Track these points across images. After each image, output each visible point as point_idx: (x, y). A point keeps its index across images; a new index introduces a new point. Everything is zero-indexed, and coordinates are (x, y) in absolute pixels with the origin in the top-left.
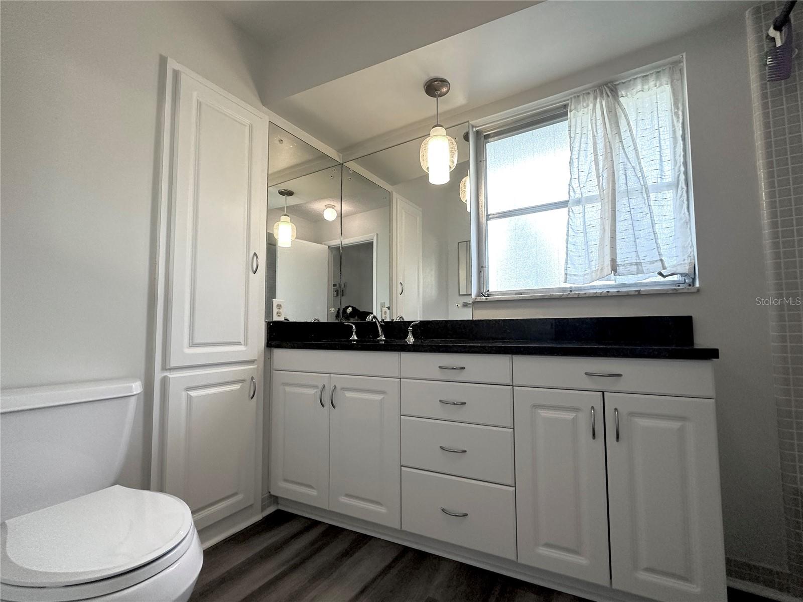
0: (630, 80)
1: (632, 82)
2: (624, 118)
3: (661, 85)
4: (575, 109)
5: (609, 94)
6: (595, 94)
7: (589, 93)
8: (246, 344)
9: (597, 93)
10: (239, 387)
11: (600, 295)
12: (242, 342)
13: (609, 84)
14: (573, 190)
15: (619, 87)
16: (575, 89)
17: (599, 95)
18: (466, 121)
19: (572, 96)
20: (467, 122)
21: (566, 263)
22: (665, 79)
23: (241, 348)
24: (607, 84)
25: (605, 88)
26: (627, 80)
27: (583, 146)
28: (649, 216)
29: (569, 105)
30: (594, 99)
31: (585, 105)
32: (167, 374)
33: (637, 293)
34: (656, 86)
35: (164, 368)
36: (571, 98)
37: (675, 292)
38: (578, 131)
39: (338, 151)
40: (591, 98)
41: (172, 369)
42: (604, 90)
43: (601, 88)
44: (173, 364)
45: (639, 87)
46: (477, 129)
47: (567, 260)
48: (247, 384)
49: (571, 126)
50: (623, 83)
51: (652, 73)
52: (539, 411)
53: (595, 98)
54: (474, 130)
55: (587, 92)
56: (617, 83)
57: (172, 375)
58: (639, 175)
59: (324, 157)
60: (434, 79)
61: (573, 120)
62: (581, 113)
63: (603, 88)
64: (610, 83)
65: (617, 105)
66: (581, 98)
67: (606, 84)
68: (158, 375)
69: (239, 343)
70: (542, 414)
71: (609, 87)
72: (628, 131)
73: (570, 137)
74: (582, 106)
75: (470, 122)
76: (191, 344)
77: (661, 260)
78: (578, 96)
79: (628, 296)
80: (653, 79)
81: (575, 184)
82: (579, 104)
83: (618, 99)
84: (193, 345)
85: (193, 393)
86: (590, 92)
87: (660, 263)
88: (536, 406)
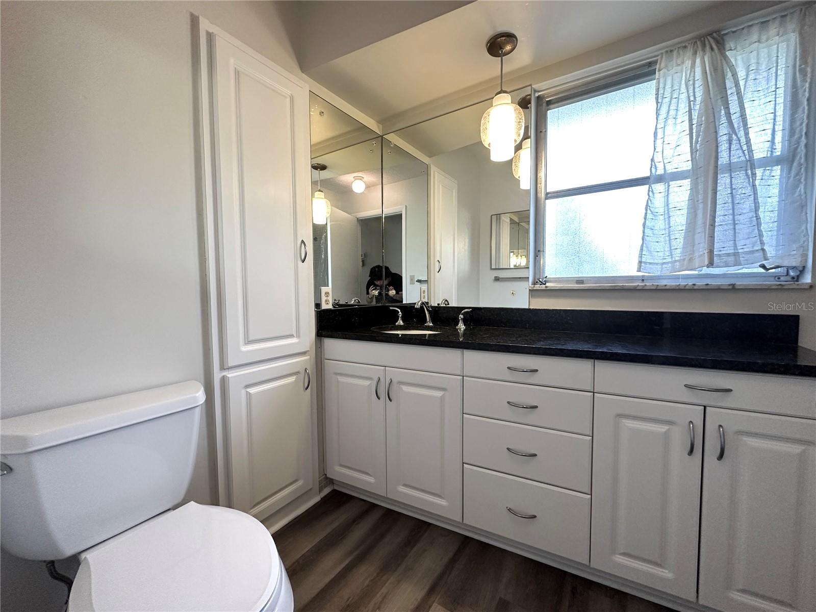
0: (743, 29)
1: (745, 31)
2: (732, 77)
3: (785, 33)
4: (666, 67)
5: (714, 46)
6: (695, 47)
7: (685, 47)
8: (298, 336)
9: (697, 47)
10: (294, 379)
11: (683, 288)
12: (295, 335)
13: (714, 34)
14: (655, 165)
15: (726, 38)
16: (668, 43)
17: (700, 48)
18: (528, 84)
19: (663, 51)
20: (529, 86)
21: (642, 250)
22: (792, 26)
23: (294, 340)
24: (712, 34)
25: (707, 38)
26: (739, 28)
27: (672, 113)
28: (752, 198)
29: (659, 61)
30: (693, 55)
31: (679, 62)
32: (225, 373)
33: (730, 287)
34: (778, 35)
35: (223, 368)
36: (662, 53)
37: (780, 287)
38: (667, 94)
39: (378, 122)
40: (689, 53)
41: (230, 368)
42: (707, 42)
43: (702, 39)
44: (231, 363)
45: (755, 37)
46: (540, 94)
47: (642, 246)
48: (302, 376)
49: (658, 89)
50: (734, 32)
51: (775, 18)
52: (624, 421)
53: (695, 53)
54: (537, 95)
55: (684, 45)
56: (725, 32)
57: (230, 375)
58: (745, 148)
59: (363, 128)
60: (501, 34)
61: (662, 81)
62: (672, 71)
63: (706, 39)
64: (716, 32)
65: (723, 61)
66: (675, 53)
67: (710, 34)
68: (217, 375)
69: (291, 336)
70: (626, 424)
71: (714, 38)
72: (736, 93)
73: (657, 103)
74: (675, 63)
75: (533, 86)
76: (246, 341)
77: (763, 250)
78: (671, 51)
79: (718, 290)
80: (775, 27)
81: (658, 158)
82: (670, 61)
83: (725, 53)
84: (248, 342)
85: (252, 390)
86: (687, 44)
87: (761, 253)
88: (620, 416)
